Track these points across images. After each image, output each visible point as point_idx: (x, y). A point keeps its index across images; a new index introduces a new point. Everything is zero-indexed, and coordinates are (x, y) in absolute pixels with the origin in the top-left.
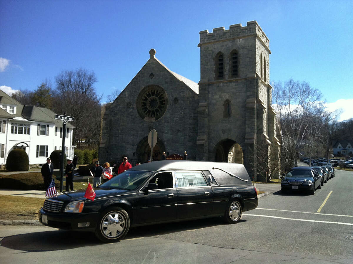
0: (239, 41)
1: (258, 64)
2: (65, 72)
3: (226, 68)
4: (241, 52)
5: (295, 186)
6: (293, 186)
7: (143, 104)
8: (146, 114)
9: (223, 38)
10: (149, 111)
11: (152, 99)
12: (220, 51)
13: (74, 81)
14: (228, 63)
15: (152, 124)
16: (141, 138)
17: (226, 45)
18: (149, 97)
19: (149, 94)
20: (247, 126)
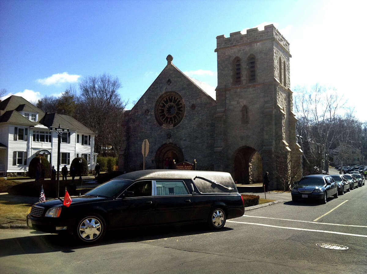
0: (257, 46)
1: (277, 69)
2: (89, 78)
3: (243, 73)
4: (258, 56)
5: (305, 195)
6: (303, 195)
7: (161, 111)
8: (164, 121)
9: (240, 42)
10: (167, 118)
11: (170, 106)
12: (237, 56)
13: (98, 86)
14: (245, 68)
15: (170, 131)
16: (159, 145)
17: (243, 50)
18: (166, 104)
19: (167, 100)
20: (265, 133)
